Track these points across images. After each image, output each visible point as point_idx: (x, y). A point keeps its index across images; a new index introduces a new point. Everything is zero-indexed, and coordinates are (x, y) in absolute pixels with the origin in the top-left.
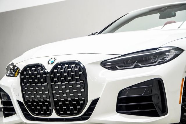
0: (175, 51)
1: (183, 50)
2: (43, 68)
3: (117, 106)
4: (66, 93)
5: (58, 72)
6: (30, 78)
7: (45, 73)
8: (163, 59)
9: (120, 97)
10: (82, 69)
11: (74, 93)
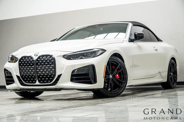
0: (102, 51)
1: (106, 51)
2: (32, 58)
3: (71, 78)
4: (45, 71)
5: (40, 60)
6: (25, 63)
7: (33, 61)
8: (95, 55)
9: (73, 74)
10: (53, 59)
11: (49, 71)
